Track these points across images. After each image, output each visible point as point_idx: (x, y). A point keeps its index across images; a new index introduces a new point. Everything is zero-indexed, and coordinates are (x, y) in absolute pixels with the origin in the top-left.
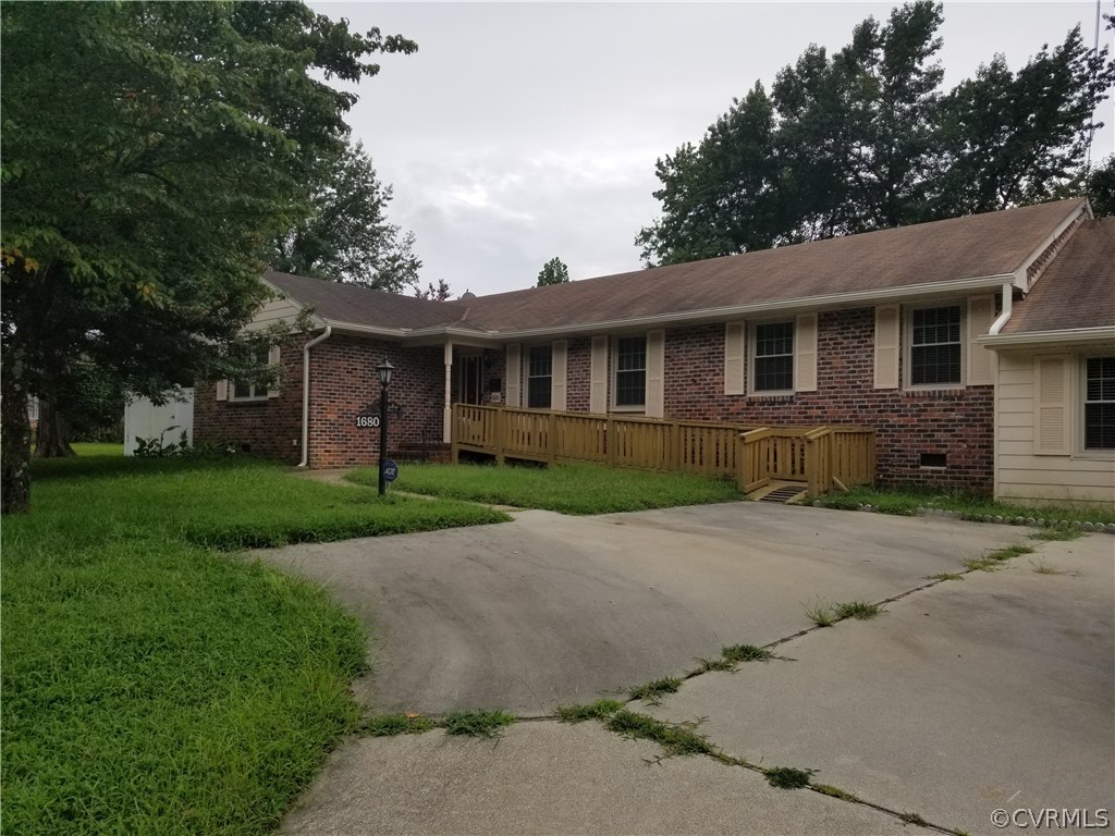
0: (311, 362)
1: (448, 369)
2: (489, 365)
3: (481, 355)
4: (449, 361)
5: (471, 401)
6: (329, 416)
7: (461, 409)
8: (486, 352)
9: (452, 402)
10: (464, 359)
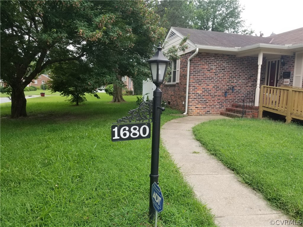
0: (190, 66)
1: (260, 67)
2: (284, 64)
3: (279, 59)
4: (260, 62)
5: (272, 84)
6: (198, 92)
7: (266, 89)
8: (283, 57)
9: (261, 84)
10: (269, 62)
